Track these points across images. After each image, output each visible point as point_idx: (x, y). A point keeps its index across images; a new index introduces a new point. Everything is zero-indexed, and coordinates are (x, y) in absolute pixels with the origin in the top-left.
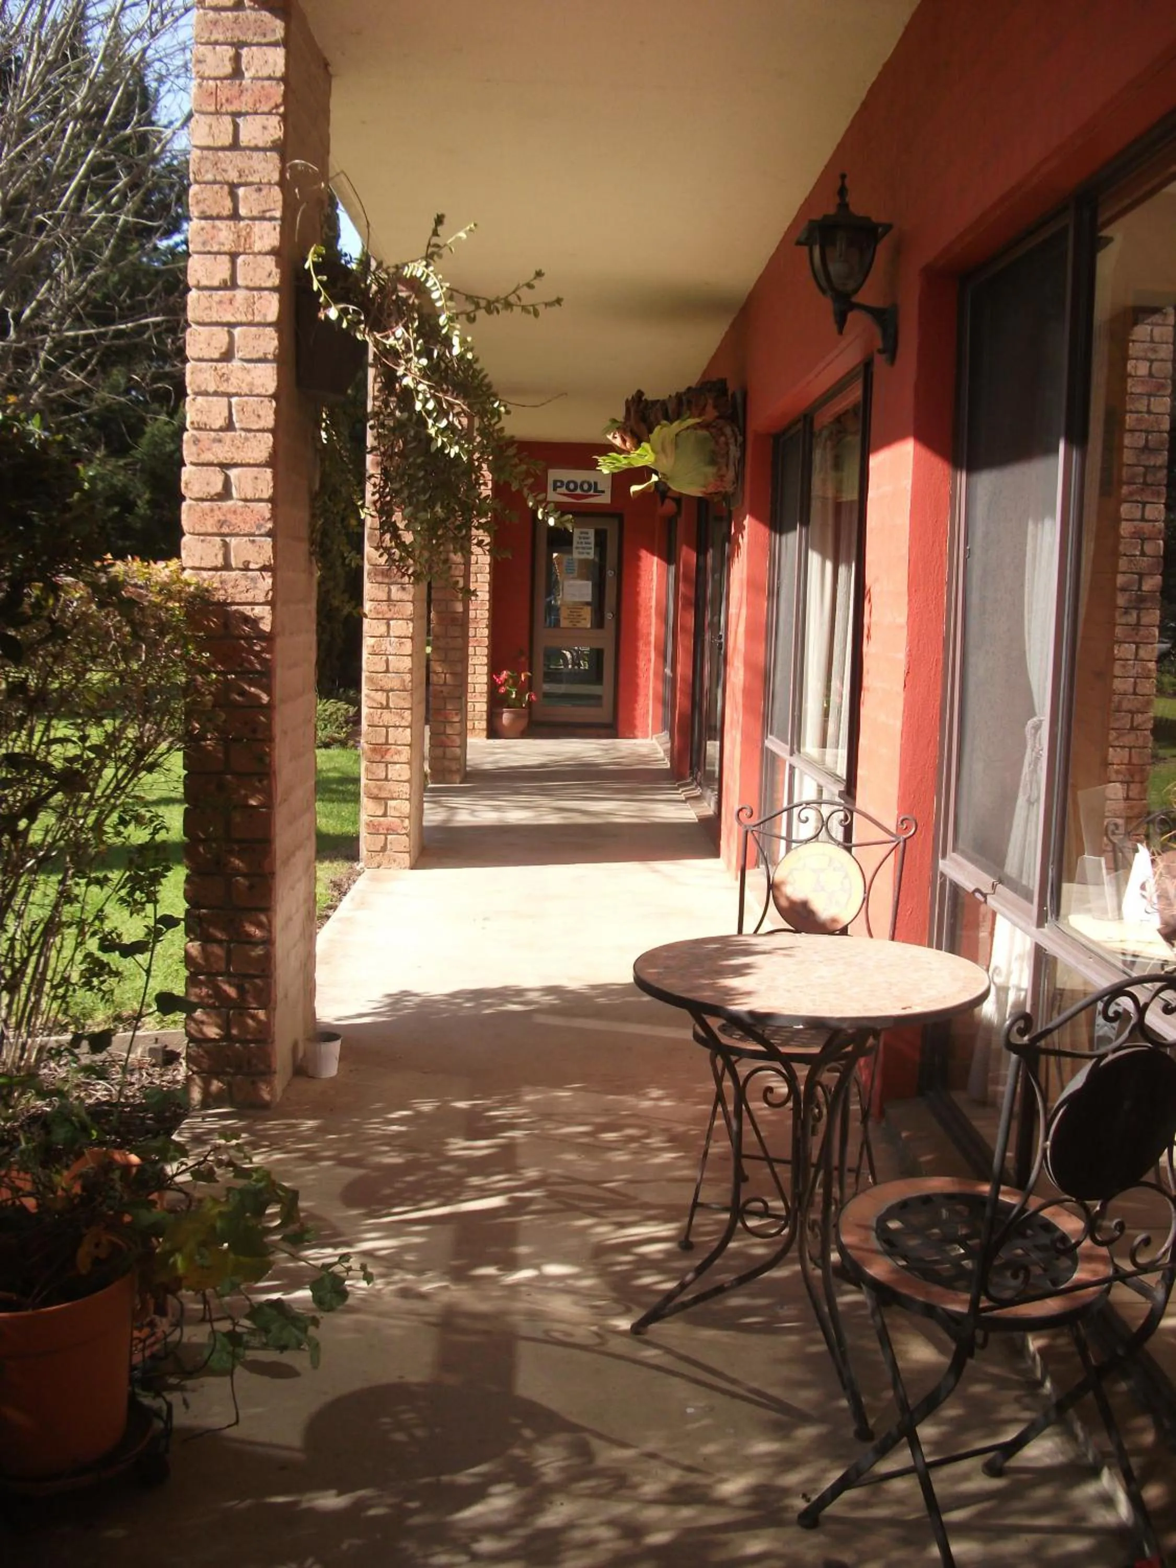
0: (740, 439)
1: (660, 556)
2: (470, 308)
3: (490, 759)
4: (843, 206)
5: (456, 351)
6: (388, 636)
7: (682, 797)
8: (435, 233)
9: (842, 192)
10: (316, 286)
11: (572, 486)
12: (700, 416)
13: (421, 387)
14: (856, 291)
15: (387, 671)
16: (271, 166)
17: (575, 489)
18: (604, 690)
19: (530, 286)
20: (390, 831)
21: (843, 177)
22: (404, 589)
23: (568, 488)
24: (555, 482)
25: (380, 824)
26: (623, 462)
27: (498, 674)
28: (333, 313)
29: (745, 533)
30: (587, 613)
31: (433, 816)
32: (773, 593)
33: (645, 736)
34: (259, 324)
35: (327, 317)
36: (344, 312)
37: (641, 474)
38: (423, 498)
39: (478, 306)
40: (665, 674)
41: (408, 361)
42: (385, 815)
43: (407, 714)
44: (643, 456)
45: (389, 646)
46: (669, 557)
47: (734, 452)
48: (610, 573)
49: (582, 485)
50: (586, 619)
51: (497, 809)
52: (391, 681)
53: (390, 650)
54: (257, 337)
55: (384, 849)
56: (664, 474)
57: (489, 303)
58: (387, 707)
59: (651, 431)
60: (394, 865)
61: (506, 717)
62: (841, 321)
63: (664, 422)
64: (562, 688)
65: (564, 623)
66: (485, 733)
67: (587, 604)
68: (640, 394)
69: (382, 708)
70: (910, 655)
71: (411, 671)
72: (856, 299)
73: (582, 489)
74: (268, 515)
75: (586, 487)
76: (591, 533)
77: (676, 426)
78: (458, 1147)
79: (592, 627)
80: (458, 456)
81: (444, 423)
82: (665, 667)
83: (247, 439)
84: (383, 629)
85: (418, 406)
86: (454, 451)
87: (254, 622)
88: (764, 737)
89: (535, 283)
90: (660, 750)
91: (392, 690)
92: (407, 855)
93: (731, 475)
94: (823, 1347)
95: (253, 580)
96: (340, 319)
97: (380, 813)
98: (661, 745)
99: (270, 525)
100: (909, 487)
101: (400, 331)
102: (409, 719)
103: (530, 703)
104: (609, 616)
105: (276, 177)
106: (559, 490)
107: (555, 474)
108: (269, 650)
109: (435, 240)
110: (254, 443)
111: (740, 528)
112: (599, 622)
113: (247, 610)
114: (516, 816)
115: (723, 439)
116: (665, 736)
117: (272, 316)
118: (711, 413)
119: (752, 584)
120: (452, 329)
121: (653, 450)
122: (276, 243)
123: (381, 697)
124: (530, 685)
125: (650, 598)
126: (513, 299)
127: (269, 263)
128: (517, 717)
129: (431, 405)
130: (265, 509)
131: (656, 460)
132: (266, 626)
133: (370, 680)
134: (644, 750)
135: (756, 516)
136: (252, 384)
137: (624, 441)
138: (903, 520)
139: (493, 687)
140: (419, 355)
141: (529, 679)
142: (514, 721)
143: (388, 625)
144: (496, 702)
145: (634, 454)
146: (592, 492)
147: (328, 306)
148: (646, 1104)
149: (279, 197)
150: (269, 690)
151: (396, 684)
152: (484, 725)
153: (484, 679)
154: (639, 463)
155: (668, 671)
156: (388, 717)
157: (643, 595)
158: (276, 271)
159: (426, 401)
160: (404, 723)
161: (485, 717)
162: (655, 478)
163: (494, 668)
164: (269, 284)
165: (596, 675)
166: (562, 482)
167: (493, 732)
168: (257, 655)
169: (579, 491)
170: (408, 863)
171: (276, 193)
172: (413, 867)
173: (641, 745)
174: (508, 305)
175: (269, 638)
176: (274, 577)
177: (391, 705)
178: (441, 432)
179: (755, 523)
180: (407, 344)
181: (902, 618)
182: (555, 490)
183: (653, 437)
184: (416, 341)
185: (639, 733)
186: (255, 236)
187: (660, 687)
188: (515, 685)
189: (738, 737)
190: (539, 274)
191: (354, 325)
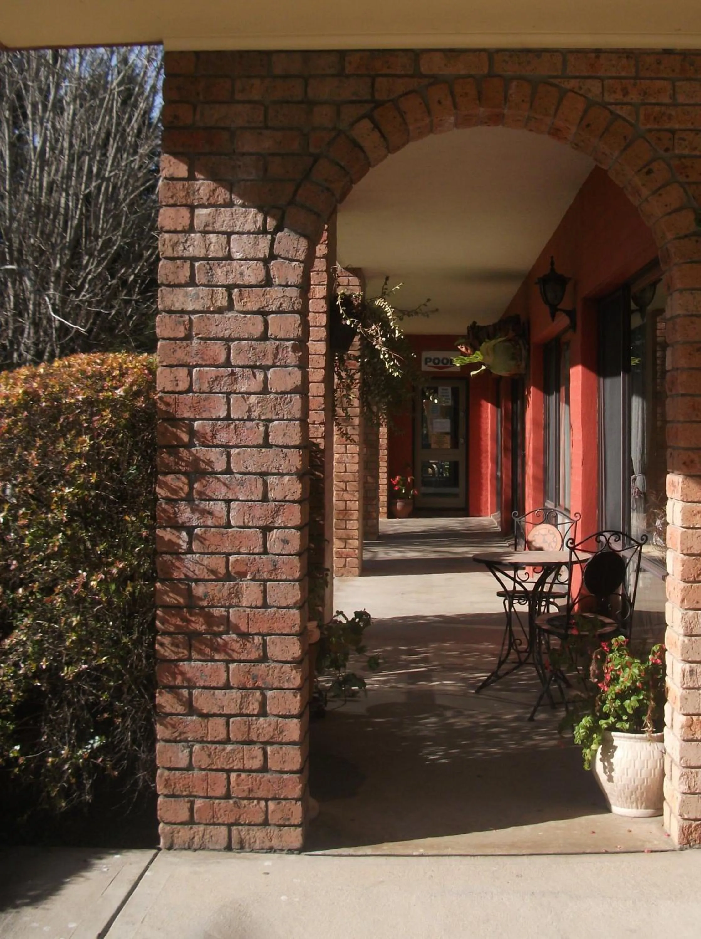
0: (527, 346)
1: (492, 403)
2: (400, 315)
3: (392, 529)
4: (552, 270)
5: (397, 335)
6: (346, 453)
7: (507, 545)
8: (386, 284)
9: (552, 264)
10: (341, 312)
11: (436, 361)
12: (506, 335)
13: (383, 349)
14: (559, 304)
15: (346, 472)
16: (322, 264)
17: (438, 363)
18: (460, 490)
19: (425, 305)
20: (348, 556)
21: (552, 257)
22: (354, 429)
23: (434, 363)
24: (426, 359)
25: (343, 553)
26: (467, 360)
27: (394, 478)
28: (348, 322)
29: (531, 395)
30: (448, 438)
31: (367, 556)
32: (546, 427)
33: (487, 515)
34: (318, 326)
35: (346, 323)
36: (352, 322)
37: (477, 366)
38: (384, 393)
39: (404, 314)
40: (497, 476)
41: (377, 339)
42: (345, 548)
43: (356, 494)
44: (477, 357)
45: (346, 458)
46: (497, 404)
47: (524, 353)
48: (461, 414)
49: (443, 360)
50: (447, 444)
51: (400, 552)
52: (349, 476)
53: (347, 460)
54: (318, 331)
55: (345, 566)
56: (488, 365)
57: (409, 312)
58: (346, 490)
59: (480, 345)
60: (350, 574)
61: (399, 505)
62: (553, 316)
63: (487, 340)
64: (431, 490)
65: (433, 446)
66: (386, 515)
67: (447, 433)
68: (475, 323)
69: (343, 491)
70: (584, 451)
71: (358, 471)
72: (559, 307)
73: (443, 363)
74: (323, 402)
75: (445, 361)
76: (449, 390)
77: (493, 342)
78: (404, 658)
79: (451, 448)
80: (397, 376)
81: (392, 363)
82: (497, 471)
83: (314, 372)
84: (343, 450)
85: (382, 357)
86: (396, 374)
87: (317, 445)
88: (544, 501)
89: (428, 304)
90: (495, 522)
91: (348, 482)
92: (357, 569)
93: (523, 365)
94: (539, 681)
95: (317, 428)
96: (351, 325)
97: (343, 546)
98: (496, 519)
99: (323, 406)
100: (580, 384)
101: (374, 327)
102: (358, 496)
103: (413, 495)
104: (462, 441)
105: (324, 268)
106: (429, 364)
107: (426, 355)
108: (322, 456)
109: (385, 287)
110: (317, 373)
111: (529, 393)
112: (455, 444)
113: (314, 440)
114: (412, 554)
115: (518, 347)
116: (498, 514)
117: (324, 323)
118: (511, 334)
119: (535, 423)
120: (395, 327)
121: (482, 354)
122: (325, 294)
123: (342, 485)
124: (413, 484)
125: (487, 428)
126: (418, 310)
127: (323, 302)
128: (405, 505)
129: (387, 356)
130: (321, 399)
131: (484, 359)
132: (322, 447)
133: (337, 476)
134: (486, 523)
135: (536, 386)
136: (316, 350)
137: (467, 349)
138: (579, 398)
139: (390, 485)
140: (382, 337)
141: (413, 480)
142: (403, 507)
143: (346, 448)
144: (393, 495)
145: (472, 357)
146: (449, 365)
147: (346, 319)
148: (483, 646)
149: (326, 276)
150: (323, 473)
151: (351, 478)
152: (385, 510)
153: (385, 481)
154: (475, 361)
155: (499, 474)
156: (346, 496)
157: (484, 426)
158: (325, 305)
159: (384, 355)
160: (355, 499)
161: (386, 505)
162: (483, 367)
163: (391, 475)
164: (322, 311)
165: (453, 480)
166: (430, 359)
167: (391, 514)
168: (319, 459)
169: (441, 365)
170: (357, 573)
171: (325, 275)
172: (361, 575)
173: (484, 520)
174: (417, 313)
175: (322, 451)
176: (325, 427)
177: (348, 489)
178: (391, 367)
179: (535, 389)
180: (377, 332)
181: (580, 437)
182: (426, 364)
183: (481, 348)
184: (380, 331)
185: (483, 514)
186: (317, 291)
187: (495, 482)
188: (404, 485)
189: (531, 502)
190: (429, 300)
191: (356, 326)
